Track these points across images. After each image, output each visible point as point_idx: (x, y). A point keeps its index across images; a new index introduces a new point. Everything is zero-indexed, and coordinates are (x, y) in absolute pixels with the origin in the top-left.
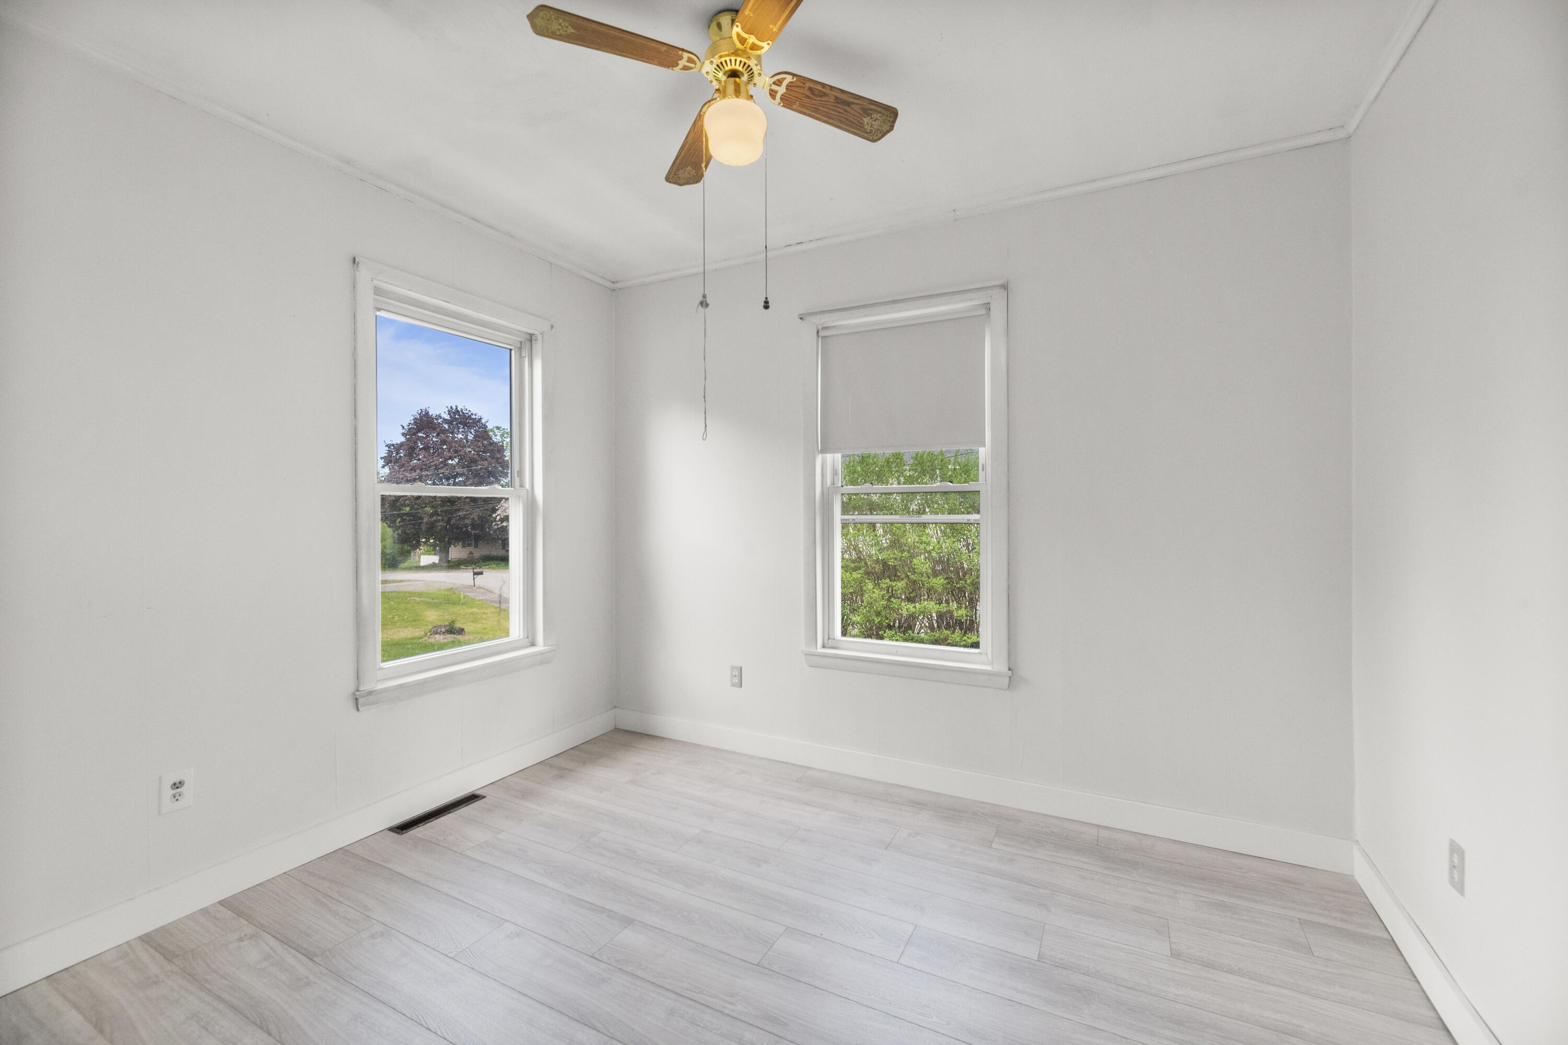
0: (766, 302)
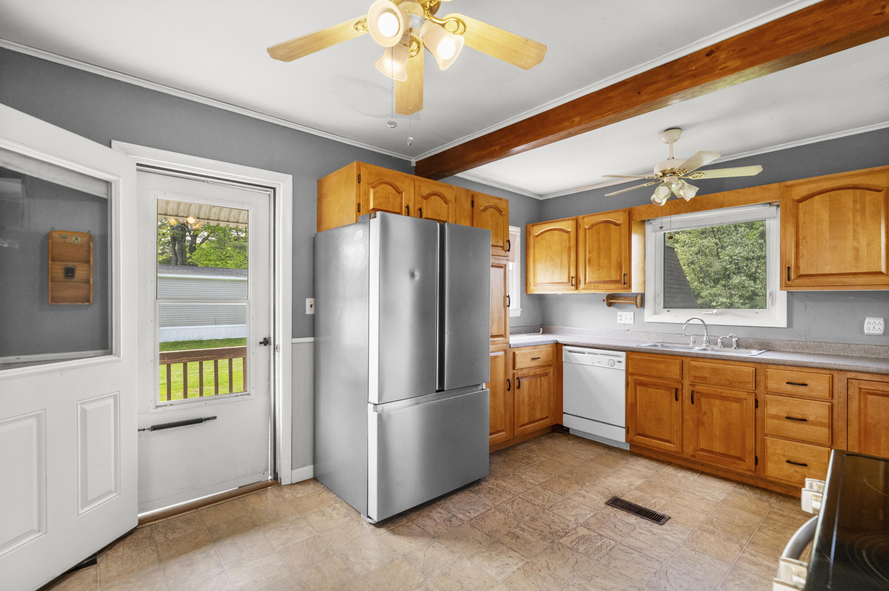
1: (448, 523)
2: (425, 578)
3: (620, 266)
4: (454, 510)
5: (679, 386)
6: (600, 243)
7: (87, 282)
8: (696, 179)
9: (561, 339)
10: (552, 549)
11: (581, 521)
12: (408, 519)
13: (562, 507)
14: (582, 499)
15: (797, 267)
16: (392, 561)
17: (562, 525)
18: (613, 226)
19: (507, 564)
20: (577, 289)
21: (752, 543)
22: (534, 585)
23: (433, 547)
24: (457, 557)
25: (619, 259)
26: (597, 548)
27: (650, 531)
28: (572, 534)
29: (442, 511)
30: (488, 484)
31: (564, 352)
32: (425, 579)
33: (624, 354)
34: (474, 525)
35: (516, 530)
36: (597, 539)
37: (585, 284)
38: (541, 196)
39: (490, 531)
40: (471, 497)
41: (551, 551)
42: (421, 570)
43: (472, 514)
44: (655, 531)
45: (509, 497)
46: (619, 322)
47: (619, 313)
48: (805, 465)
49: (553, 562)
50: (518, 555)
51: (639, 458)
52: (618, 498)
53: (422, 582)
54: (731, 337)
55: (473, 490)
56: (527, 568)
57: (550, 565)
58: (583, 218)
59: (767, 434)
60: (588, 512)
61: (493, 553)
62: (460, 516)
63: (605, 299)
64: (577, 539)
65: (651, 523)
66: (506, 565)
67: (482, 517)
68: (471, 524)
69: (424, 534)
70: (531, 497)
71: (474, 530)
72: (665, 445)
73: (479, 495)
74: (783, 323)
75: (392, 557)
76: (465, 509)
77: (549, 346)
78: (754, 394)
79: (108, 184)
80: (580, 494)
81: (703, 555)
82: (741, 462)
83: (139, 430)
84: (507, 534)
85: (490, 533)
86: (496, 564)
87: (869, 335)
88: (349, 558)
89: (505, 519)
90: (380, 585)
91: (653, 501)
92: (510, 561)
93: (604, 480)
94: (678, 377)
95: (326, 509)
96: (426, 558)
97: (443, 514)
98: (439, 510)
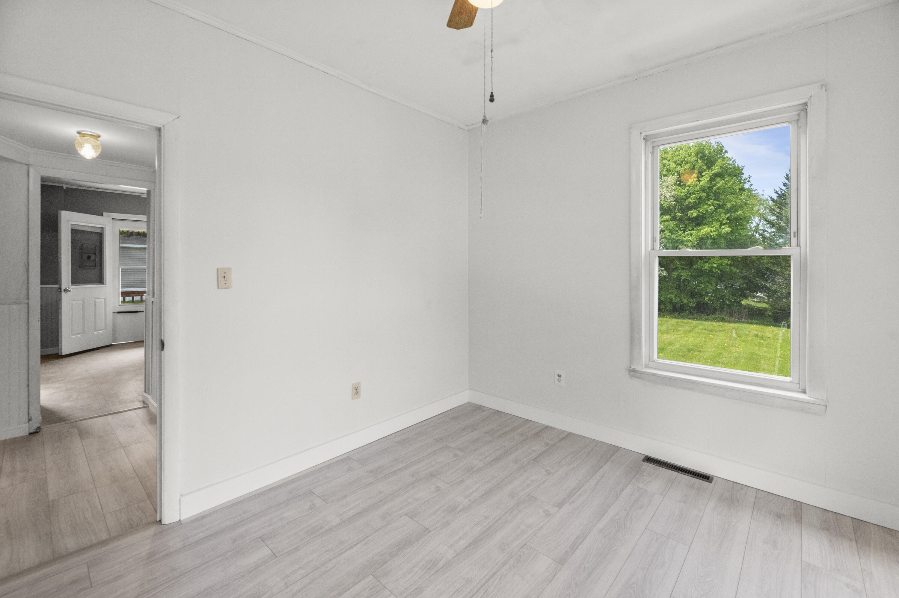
0: (492, 96)
7: (95, 260)
79: (102, 228)
83: (113, 313)
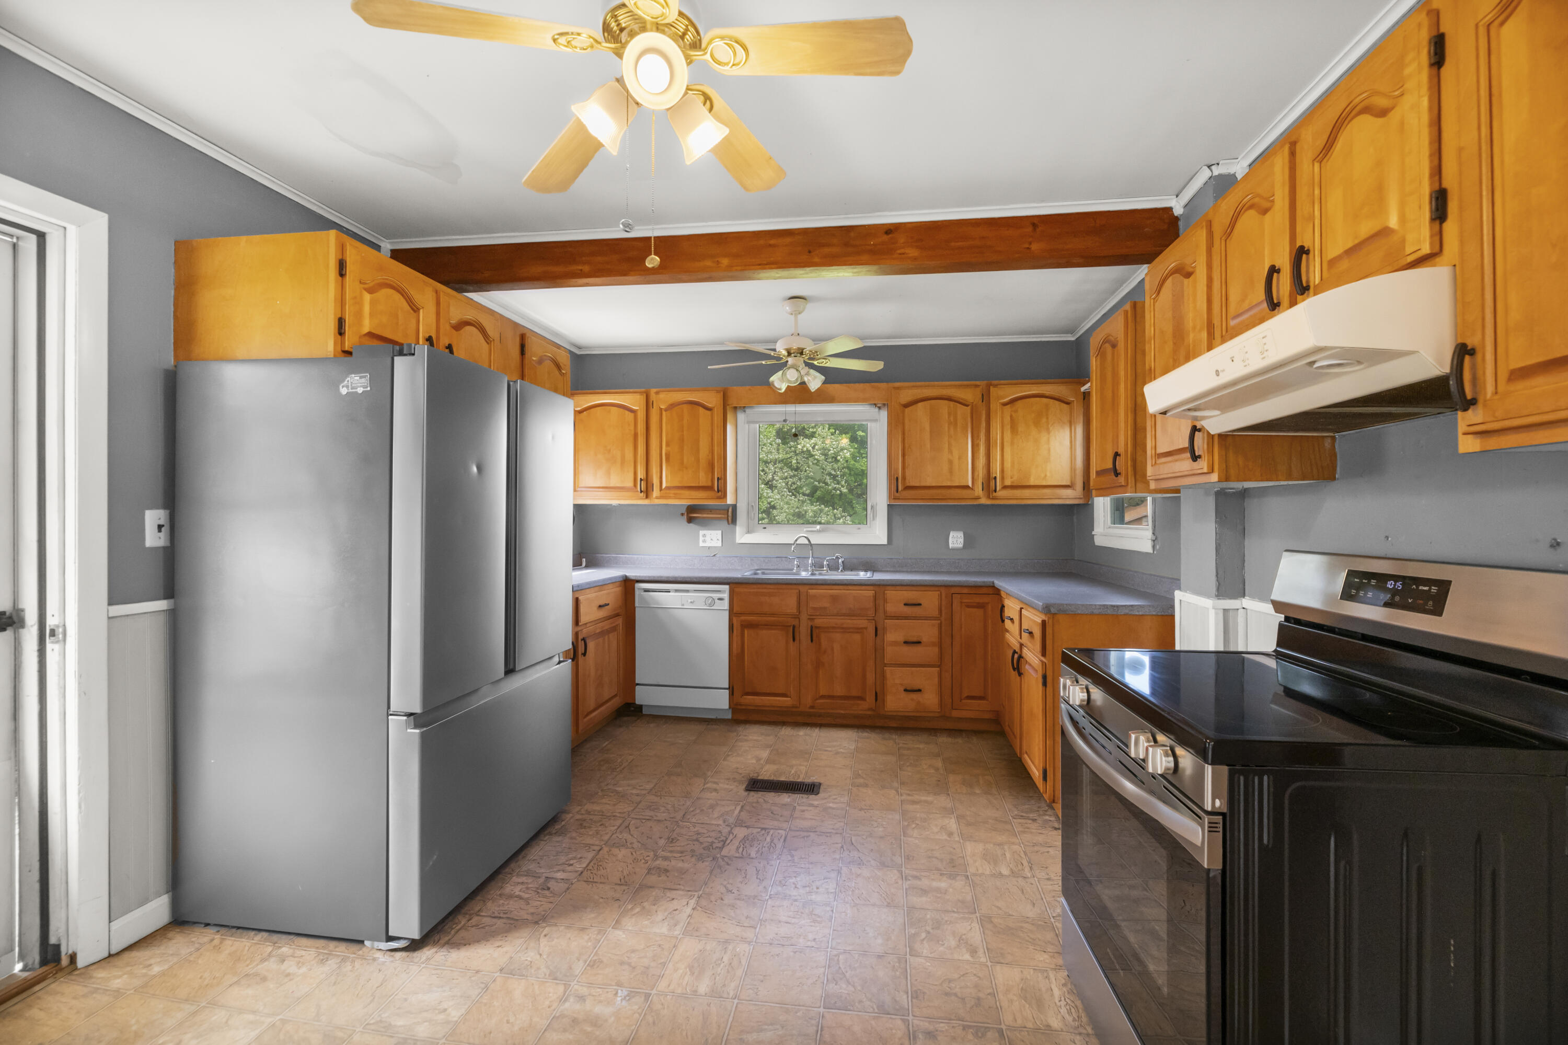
1: (546, 892)
2: (565, 984)
3: (711, 466)
4: (543, 871)
5: (796, 622)
6: (683, 431)
8: (820, 365)
9: (632, 573)
10: (720, 867)
11: (731, 820)
12: (466, 914)
13: (698, 811)
14: (714, 794)
15: (904, 478)
16: (487, 988)
17: (713, 834)
18: (701, 410)
19: (675, 910)
20: (647, 497)
21: (902, 783)
22: (726, 920)
23: (545, 936)
24: (596, 932)
25: (710, 457)
26: (769, 844)
27: (812, 805)
28: (732, 840)
29: (523, 879)
30: (571, 815)
31: (637, 592)
32: (567, 986)
33: (727, 587)
34: (592, 880)
35: (658, 862)
36: (763, 835)
37: (661, 489)
38: (580, 348)
39: (622, 877)
40: (558, 842)
41: (719, 870)
42: (549, 975)
43: (577, 866)
44: (816, 803)
45: (618, 822)
46: (701, 544)
47: (702, 532)
48: (920, 690)
49: (730, 882)
50: (681, 892)
51: (747, 726)
52: (755, 779)
53: (565, 992)
54: (837, 558)
55: (554, 832)
56: (704, 902)
57: (729, 887)
58: (657, 393)
59: (886, 664)
60: (734, 808)
61: (645, 904)
62: (560, 875)
63: (684, 511)
64: (741, 844)
65: (806, 796)
66: (674, 912)
67: (595, 864)
68: (585, 879)
69: (512, 925)
70: (648, 813)
71: (596, 886)
72: (779, 700)
73: (568, 836)
74: (884, 541)
75: (482, 983)
76: (561, 862)
77: (617, 584)
78: (874, 621)
80: (708, 789)
81: (871, 811)
82: (862, 702)
84: (648, 873)
85: (622, 880)
86: (660, 916)
87: (953, 549)
88: (390, 1025)
89: (632, 854)
90: (490, 1033)
91: (793, 772)
92: (675, 904)
93: (725, 763)
94: (795, 611)
95: (259, 967)
96: (545, 957)
97: (527, 883)
98: (515, 879)
